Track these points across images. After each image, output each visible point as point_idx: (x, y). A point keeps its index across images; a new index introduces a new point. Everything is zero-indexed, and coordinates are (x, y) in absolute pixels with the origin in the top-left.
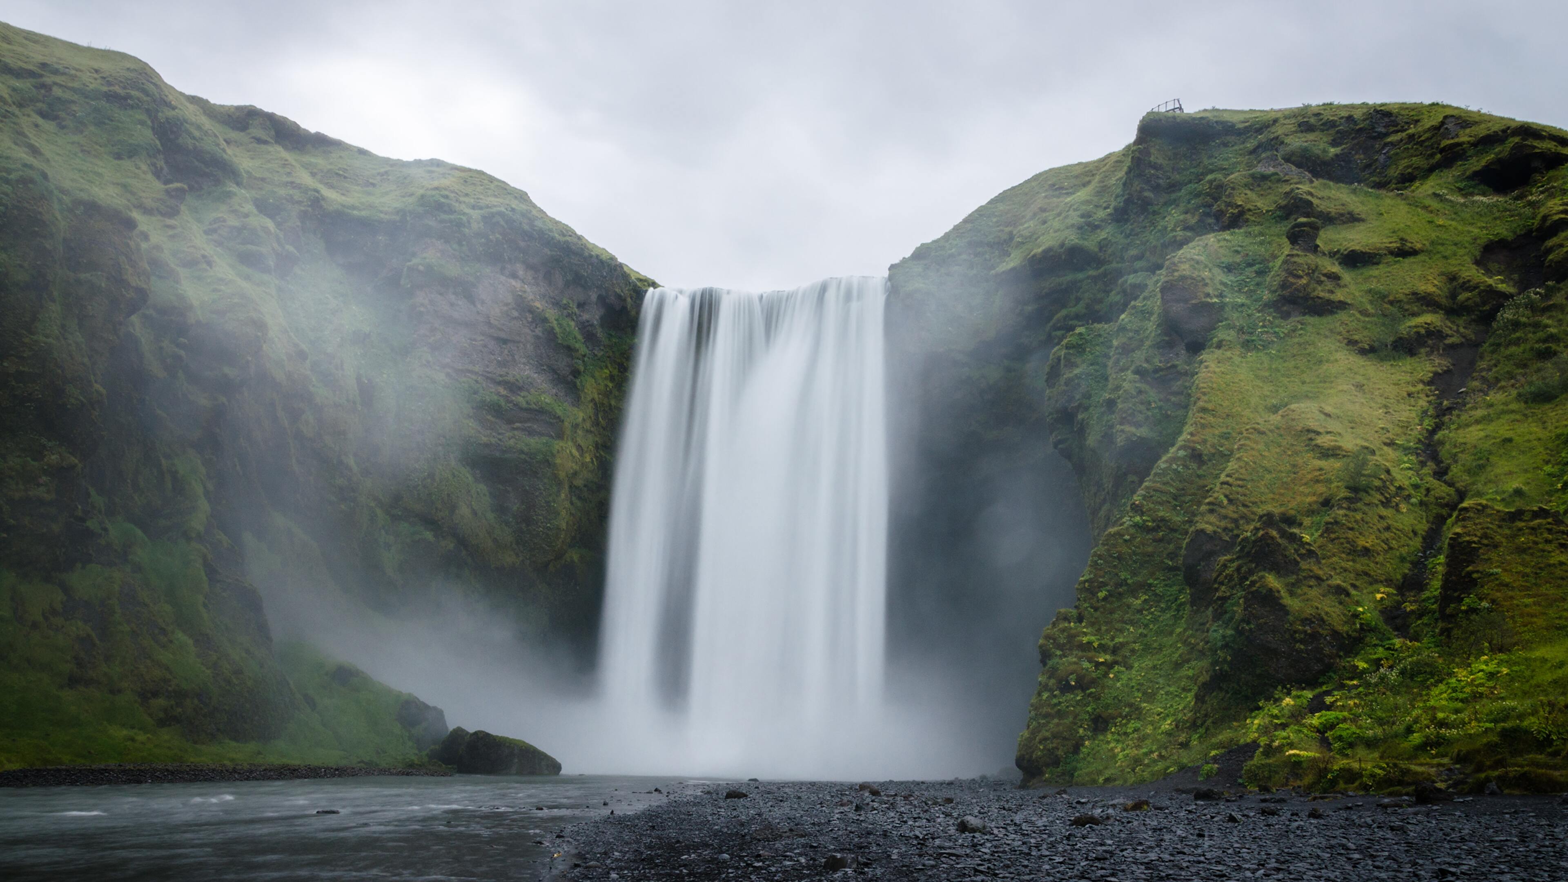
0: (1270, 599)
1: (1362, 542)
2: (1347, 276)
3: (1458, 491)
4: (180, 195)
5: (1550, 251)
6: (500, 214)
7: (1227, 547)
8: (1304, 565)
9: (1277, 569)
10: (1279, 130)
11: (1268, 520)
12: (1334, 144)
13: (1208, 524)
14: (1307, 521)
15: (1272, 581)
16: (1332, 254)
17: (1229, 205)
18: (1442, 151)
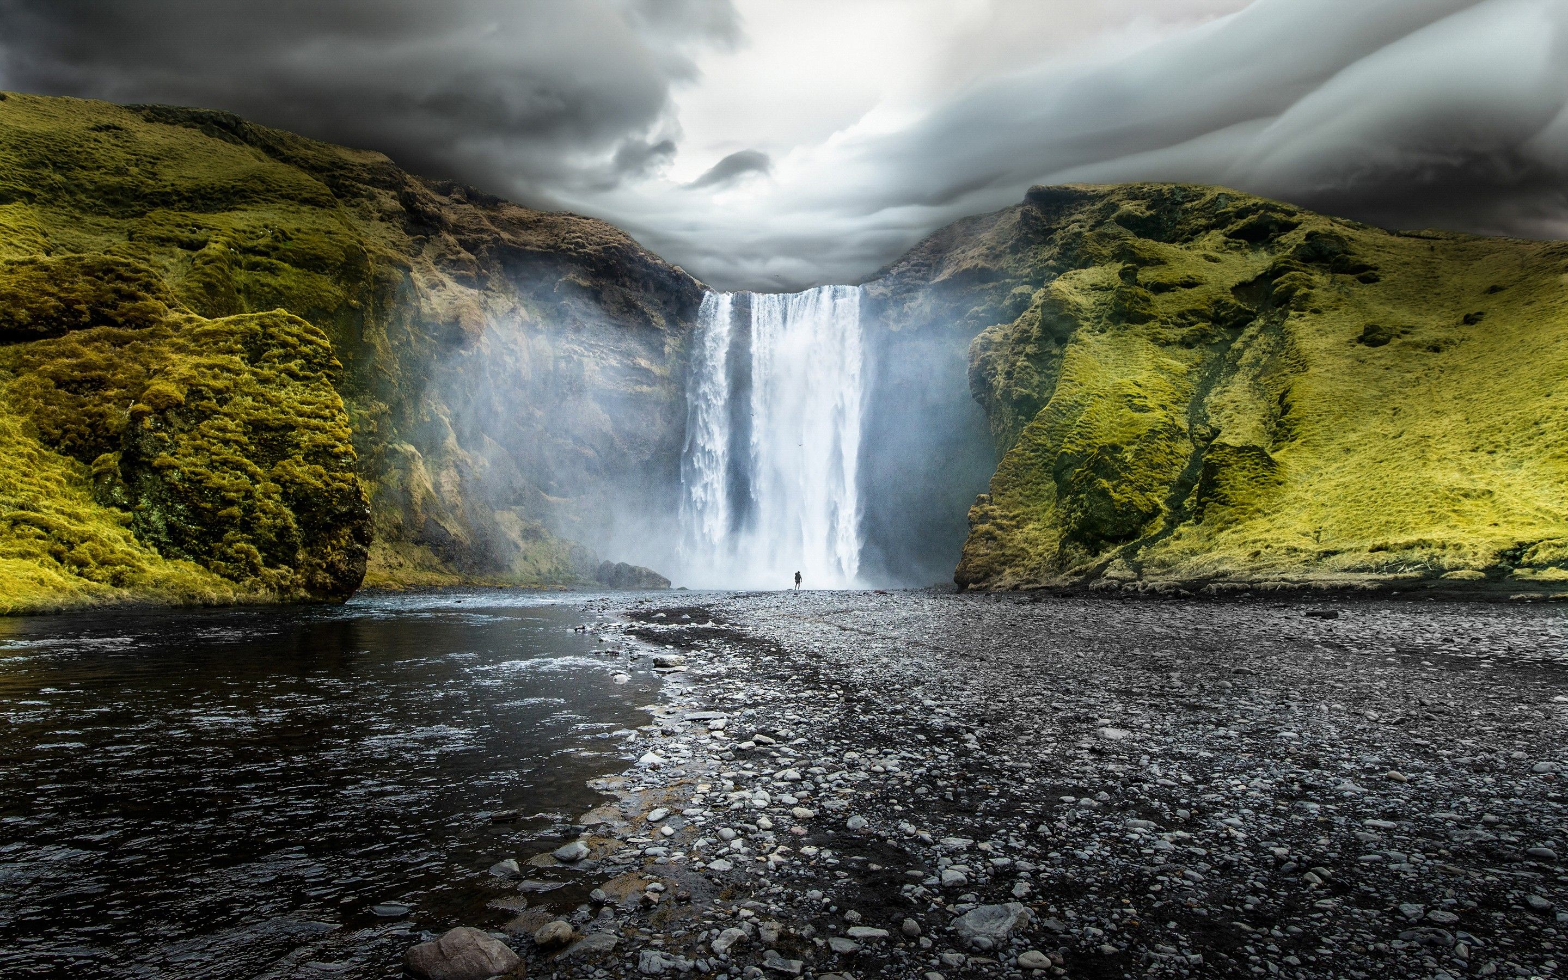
0: (1104, 493)
1: (1156, 460)
2: (1153, 297)
3: (1212, 430)
4: (421, 242)
5: (1276, 285)
6: (615, 247)
7: (1079, 463)
8: (1123, 474)
9: (1108, 477)
10: (1114, 198)
11: (1103, 449)
12: (1148, 208)
13: (1069, 448)
14: (1126, 448)
15: (1105, 484)
16: (1146, 285)
17: (1083, 252)
18: (1216, 216)
